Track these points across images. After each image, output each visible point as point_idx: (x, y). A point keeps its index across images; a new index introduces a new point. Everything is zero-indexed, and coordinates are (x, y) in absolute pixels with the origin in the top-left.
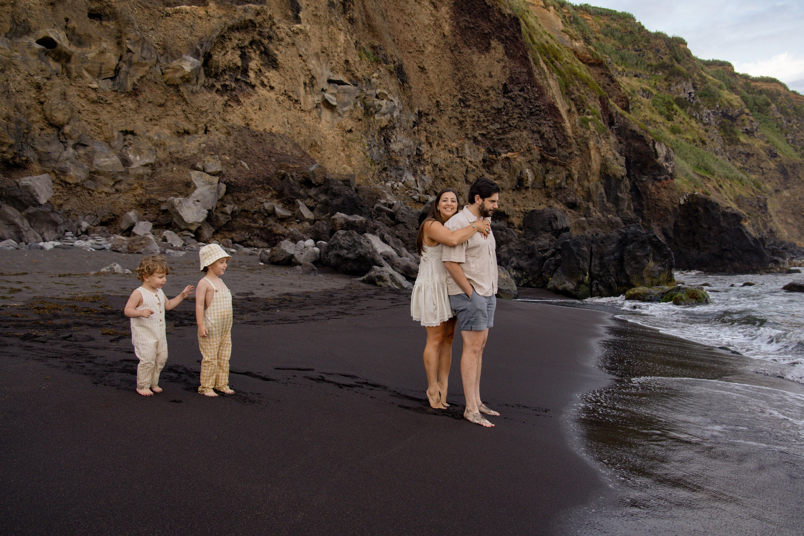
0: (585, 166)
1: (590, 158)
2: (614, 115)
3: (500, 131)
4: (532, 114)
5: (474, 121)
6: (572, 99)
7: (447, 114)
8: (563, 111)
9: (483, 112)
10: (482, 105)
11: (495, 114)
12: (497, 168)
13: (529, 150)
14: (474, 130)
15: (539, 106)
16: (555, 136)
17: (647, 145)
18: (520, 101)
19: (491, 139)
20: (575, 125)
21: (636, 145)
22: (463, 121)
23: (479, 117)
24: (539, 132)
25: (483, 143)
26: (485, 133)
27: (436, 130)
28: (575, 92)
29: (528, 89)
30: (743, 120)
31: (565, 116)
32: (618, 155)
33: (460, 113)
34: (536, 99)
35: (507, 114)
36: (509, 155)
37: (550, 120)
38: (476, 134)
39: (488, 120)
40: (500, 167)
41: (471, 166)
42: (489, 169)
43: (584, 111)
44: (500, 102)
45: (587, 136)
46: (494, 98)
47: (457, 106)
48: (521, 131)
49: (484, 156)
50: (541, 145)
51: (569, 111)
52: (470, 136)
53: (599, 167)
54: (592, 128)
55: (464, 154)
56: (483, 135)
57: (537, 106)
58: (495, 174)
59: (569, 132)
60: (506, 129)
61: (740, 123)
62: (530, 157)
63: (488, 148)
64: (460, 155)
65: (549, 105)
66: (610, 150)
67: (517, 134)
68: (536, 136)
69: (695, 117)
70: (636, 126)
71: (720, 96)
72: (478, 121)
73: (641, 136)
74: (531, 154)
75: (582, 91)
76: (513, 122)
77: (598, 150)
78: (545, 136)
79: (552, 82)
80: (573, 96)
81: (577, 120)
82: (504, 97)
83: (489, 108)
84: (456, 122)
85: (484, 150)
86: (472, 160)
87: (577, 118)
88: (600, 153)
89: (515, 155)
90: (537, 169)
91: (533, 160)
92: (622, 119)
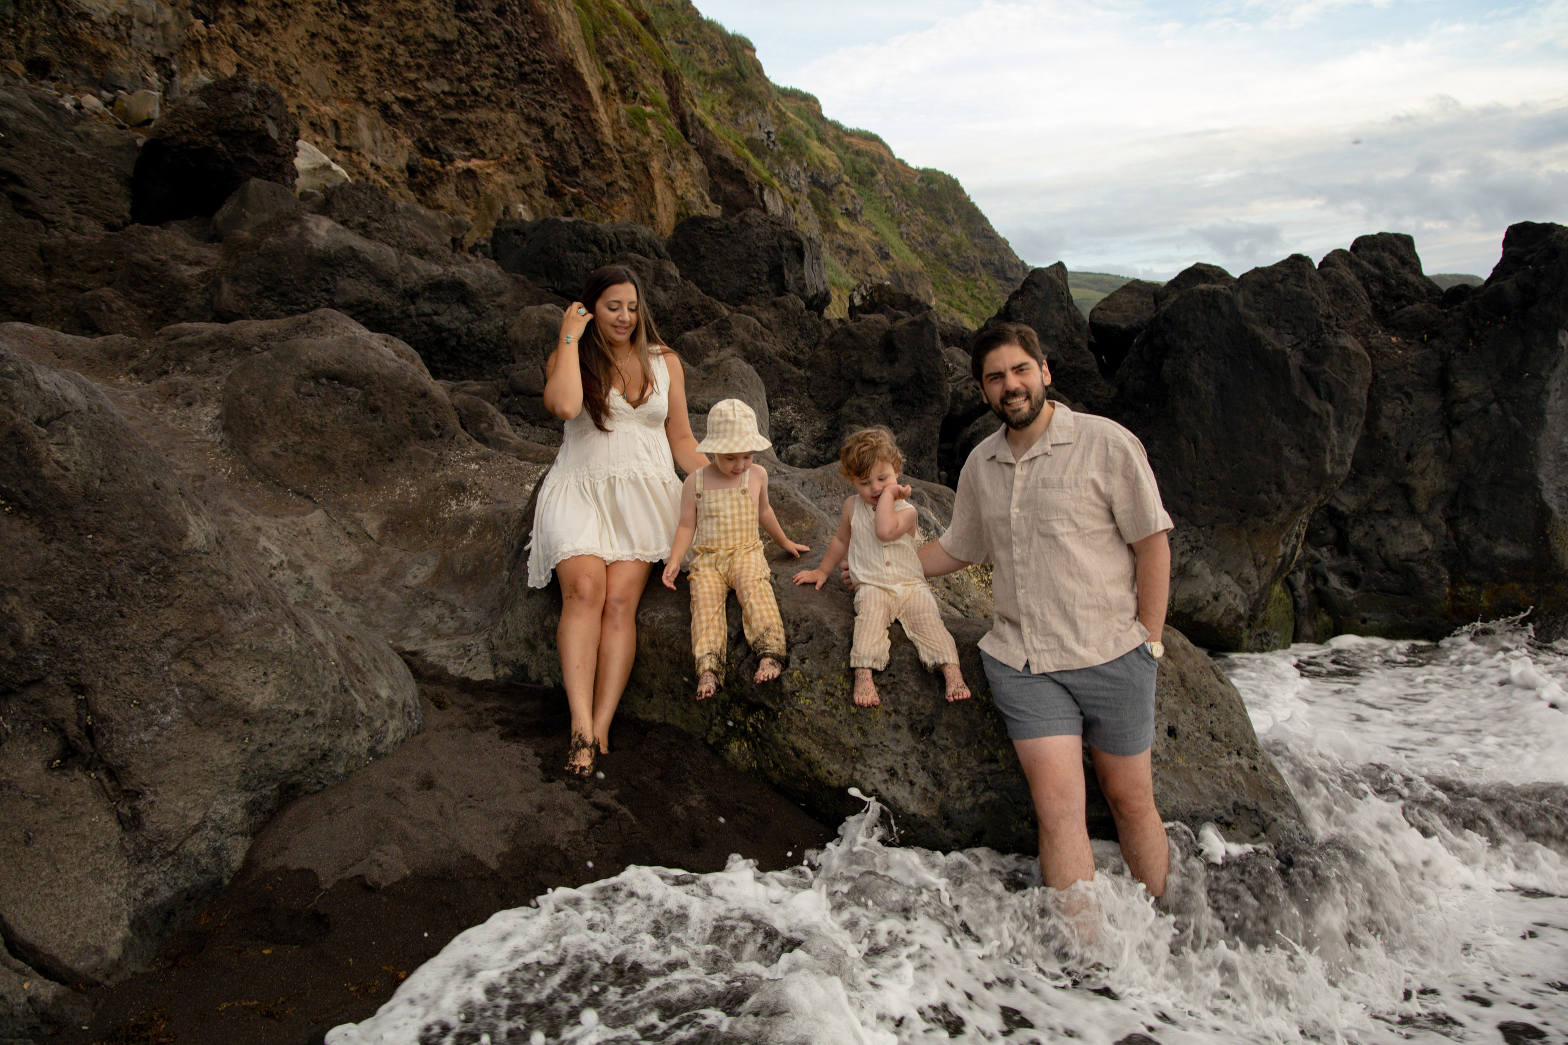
0: (642, 217)
1: (653, 197)
2: (688, 119)
3: (451, 101)
4: (523, 77)
5: (380, 61)
6: (608, 65)
7: (301, 21)
8: (593, 84)
9: (405, 42)
10: (401, 23)
11: (436, 52)
12: (445, 195)
13: (522, 160)
14: (380, 82)
15: (539, 62)
16: (577, 139)
17: (750, 192)
18: (496, 36)
19: (427, 116)
20: (618, 122)
21: (730, 188)
22: (350, 53)
23: (393, 52)
24: (541, 123)
25: (406, 124)
26: (410, 97)
27: (273, 57)
28: (615, 49)
29: (514, 13)
30: (842, 194)
31: (596, 96)
32: (707, 198)
33: (341, 29)
34: (534, 43)
35: (466, 62)
36: (474, 164)
37: (564, 101)
38: (388, 96)
39: (419, 67)
40: (452, 192)
41: (376, 177)
42: (423, 194)
43: (636, 94)
44: (448, 25)
45: (644, 148)
46: (433, 13)
47: (333, 9)
48: (502, 110)
49: (410, 159)
50: (546, 154)
51: (604, 89)
52: (370, 98)
53: (673, 221)
54: (656, 134)
55: (355, 142)
56: (406, 103)
57: (535, 61)
58: (440, 207)
59: (608, 133)
60: (465, 98)
61: (837, 198)
62: (524, 178)
63: (420, 140)
64: (345, 142)
65: (562, 63)
66: (694, 185)
67: (494, 116)
68: (535, 131)
69: (777, 175)
70: (729, 150)
71: (807, 148)
72: (391, 62)
73: (739, 172)
74: (528, 169)
75: (628, 50)
76: (483, 84)
77: (670, 182)
78: (556, 136)
79: (565, 16)
80: (610, 59)
81: (622, 112)
82: (456, 16)
83: (419, 34)
84: (329, 51)
85: (409, 142)
86: (380, 161)
87: (623, 109)
88: (674, 190)
89: (488, 166)
90: (543, 207)
91: (532, 185)
92: (702, 131)
